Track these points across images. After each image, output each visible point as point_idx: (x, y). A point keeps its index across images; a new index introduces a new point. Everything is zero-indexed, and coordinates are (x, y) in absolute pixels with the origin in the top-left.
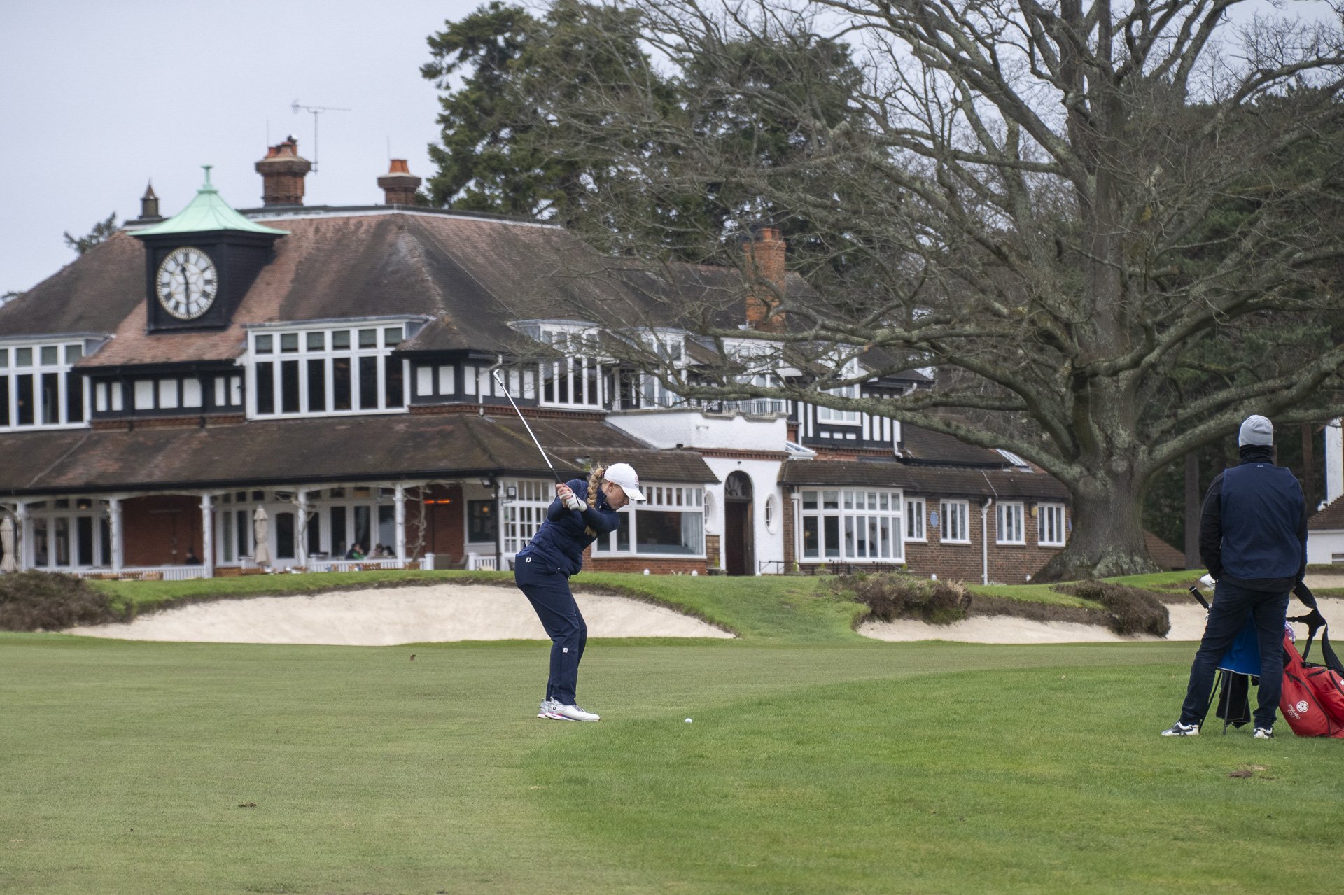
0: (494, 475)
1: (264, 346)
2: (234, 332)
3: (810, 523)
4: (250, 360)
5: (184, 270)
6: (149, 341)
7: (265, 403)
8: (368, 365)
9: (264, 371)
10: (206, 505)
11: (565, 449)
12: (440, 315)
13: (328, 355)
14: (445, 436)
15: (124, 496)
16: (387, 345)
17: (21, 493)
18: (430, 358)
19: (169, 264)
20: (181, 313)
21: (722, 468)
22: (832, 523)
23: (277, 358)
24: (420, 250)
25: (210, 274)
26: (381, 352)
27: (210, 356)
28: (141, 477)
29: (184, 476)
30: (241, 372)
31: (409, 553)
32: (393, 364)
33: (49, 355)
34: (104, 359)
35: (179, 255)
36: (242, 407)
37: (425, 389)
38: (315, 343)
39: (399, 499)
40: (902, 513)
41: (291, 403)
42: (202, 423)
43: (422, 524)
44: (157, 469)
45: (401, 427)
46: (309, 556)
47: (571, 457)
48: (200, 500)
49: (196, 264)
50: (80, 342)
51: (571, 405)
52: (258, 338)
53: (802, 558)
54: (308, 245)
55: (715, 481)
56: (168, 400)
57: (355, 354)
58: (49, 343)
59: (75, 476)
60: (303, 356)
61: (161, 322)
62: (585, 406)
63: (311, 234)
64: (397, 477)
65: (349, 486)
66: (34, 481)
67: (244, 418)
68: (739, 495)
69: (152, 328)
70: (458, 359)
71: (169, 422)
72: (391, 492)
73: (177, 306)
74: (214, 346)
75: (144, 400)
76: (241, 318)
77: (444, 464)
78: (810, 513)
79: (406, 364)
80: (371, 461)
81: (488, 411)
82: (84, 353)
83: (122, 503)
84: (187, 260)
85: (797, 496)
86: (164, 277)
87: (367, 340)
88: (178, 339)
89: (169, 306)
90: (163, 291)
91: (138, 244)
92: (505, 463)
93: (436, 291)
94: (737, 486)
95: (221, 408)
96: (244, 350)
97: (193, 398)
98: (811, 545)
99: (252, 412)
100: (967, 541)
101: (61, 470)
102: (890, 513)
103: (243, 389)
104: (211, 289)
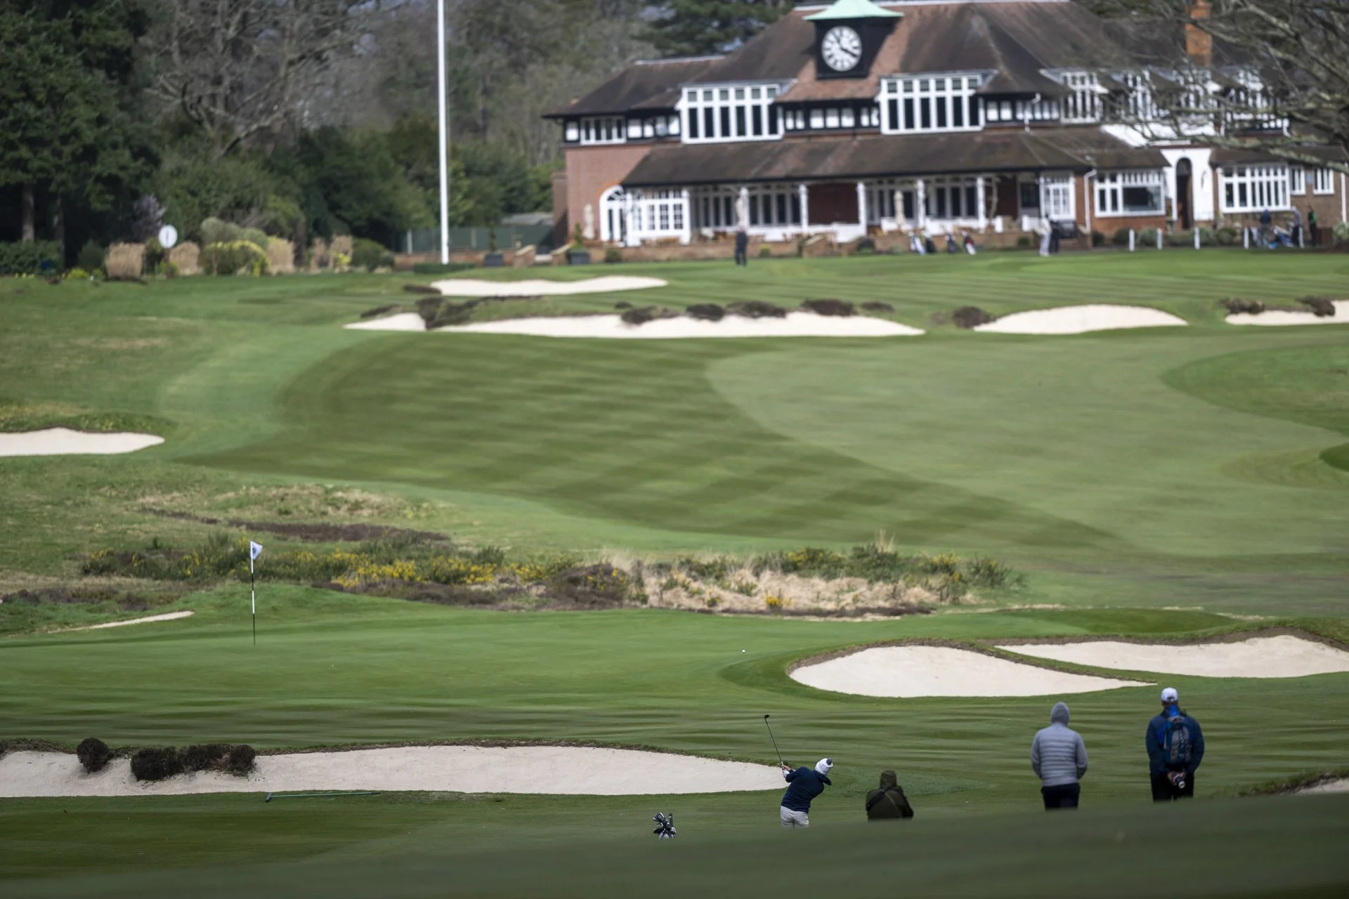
0: (1038, 171)
1: (892, 89)
2: (872, 79)
3: (1229, 187)
4: (883, 98)
5: (839, 41)
6: (819, 84)
7: (894, 124)
8: (957, 101)
9: (893, 104)
10: (861, 188)
11: (1080, 151)
12: (1001, 70)
13: (933, 95)
14: (1006, 145)
15: (810, 183)
16: (970, 88)
17: (744, 182)
18: (995, 97)
19: (831, 37)
20: (838, 67)
21: (1172, 156)
22: (1242, 187)
23: (900, 96)
24: (985, 26)
25: (856, 43)
26: (966, 93)
27: (860, 95)
28: (819, 171)
29: (848, 171)
30: (877, 105)
31: (987, 215)
32: (973, 101)
33: (756, 93)
34: (791, 97)
35: (837, 31)
36: (879, 127)
37: (993, 115)
38: (925, 87)
39: (980, 183)
40: (1287, 177)
41: (910, 123)
42: (854, 135)
43: (995, 199)
44: (829, 166)
45: (979, 139)
46: (924, 220)
47: (1083, 156)
48: (855, 186)
49: (848, 37)
50: (776, 86)
51: (1079, 120)
52: (889, 85)
53: (1224, 208)
54: (915, 21)
55: (1168, 165)
56: (833, 122)
57: (949, 94)
58: (756, 86)
59: (779, 170)
60: (917, 95)
61: (825, 72)
62: (1089, 120)
63: (916, 15)
64: (978, 171)
65: (948, 177)
66: (752, 173)
67: (879, 133)
68: (1185, 172)
69: (821, 75)
70: (1014, 99)
71: (835, 135)
72: (974, 180)
73: (836, 61)
74: (861, 89)
75: (817, 122)
76: (876, 70)
77: (1007, 164)
78: (1229, 180)
79: (981, 102)
80: (963, 162)
81: (1032, 128)
82: (778, 92)
83: (809, 188)
84: (841, 35)
85: (1219, 171)
86: (827, 44)
87: (957, 85)
88: (837, 83)
89: (830, 62)
90: (827, 53)
91: (812, 25)
92: (1043, 163)
93: (997, 53)
94: (1184, 166)
95: (865, 127)
96: (878, 92)
97: (848, 122)
98: (1230, 199)
99: (886, 129)
100: (1331, 190)
101: (769, 166)
102: (1280, 178)
103: (879, 117)
104: (857, 52)
